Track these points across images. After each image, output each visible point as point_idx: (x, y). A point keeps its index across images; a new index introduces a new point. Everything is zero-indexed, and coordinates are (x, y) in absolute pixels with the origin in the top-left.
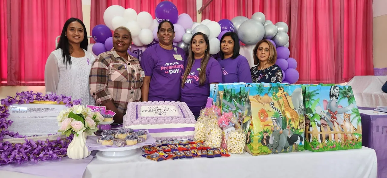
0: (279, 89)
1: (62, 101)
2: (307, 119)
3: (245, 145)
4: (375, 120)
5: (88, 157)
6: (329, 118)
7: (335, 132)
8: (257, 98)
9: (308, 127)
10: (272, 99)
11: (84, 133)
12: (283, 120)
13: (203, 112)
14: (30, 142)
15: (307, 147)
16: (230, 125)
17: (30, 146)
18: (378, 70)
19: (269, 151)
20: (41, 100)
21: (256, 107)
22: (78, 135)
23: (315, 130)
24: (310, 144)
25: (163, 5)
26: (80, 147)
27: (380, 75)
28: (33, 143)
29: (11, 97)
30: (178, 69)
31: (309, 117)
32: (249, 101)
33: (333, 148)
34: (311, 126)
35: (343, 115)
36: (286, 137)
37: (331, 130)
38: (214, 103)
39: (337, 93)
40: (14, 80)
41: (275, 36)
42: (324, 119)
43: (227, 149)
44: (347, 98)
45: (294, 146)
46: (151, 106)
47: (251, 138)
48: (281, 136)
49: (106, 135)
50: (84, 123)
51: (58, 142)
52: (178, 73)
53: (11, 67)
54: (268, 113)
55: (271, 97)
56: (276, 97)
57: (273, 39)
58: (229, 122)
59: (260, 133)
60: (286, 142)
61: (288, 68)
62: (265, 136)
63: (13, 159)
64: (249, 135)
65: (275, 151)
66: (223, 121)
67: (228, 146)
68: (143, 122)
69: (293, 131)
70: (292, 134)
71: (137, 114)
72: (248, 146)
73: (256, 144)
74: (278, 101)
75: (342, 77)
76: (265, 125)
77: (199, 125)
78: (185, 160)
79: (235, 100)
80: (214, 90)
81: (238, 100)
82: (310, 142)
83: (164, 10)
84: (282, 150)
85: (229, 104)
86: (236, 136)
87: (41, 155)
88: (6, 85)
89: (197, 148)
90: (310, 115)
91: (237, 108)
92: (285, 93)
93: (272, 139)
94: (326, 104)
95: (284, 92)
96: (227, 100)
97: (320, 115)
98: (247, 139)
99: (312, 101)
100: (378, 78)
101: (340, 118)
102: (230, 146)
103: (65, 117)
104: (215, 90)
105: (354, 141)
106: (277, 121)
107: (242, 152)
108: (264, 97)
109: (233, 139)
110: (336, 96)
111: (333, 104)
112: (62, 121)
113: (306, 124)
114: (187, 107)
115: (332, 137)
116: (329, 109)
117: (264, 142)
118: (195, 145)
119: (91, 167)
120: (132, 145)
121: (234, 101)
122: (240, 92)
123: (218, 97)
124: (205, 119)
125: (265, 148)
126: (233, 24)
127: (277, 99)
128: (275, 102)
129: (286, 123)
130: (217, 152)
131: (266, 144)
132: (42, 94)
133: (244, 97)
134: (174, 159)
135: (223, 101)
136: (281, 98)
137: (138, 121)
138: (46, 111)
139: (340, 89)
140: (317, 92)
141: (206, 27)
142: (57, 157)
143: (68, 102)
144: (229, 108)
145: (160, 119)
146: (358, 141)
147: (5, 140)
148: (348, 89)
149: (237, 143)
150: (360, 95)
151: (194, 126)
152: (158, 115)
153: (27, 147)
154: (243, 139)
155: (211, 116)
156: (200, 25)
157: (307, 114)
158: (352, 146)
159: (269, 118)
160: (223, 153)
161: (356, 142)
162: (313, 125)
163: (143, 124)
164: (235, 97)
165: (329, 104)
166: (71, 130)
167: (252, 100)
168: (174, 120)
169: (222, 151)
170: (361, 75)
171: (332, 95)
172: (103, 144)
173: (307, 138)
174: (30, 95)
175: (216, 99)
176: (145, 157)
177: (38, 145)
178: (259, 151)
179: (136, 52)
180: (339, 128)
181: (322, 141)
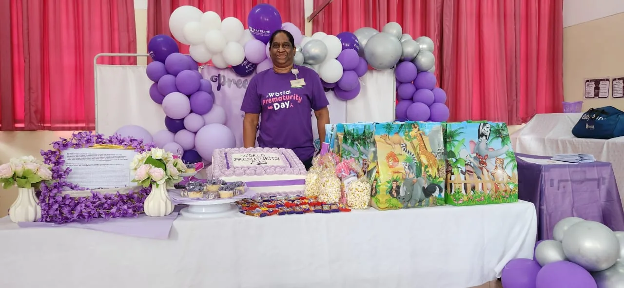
0: (413, 126)
1: (130, 145)
2: (448, 165)
3: (369, 197)
4: (548, 171)
5: (170, 214)
6: (476, 163)
7: (483, 181)
8: (384, 137)
9: (449, 175)
10: (404, 140)
11: (165, 184)
12: (417, 166)
14: (97, 195)
15: (446, 201)
16: (350, 175)
17: (98, 199)
18: (570, 105)
19: (400, 205)
20: (103, 143)
21: (383, 149)
22: (158, 185)
23: (458, 178)
24: (451, 197)
26: (161, 201)
27: (571, 112)
28: (101, 196)
29: (65, 140)
31: (451, 163)
32: (374, 143)
33: (481, 202)
34: (452, 174)
35: (494, 160)
36: (421, 186)
37: (479, 178)
38: (331, 150)
39: (488, 131)
40: (35, 122)
41: (416, 57)
42: (470, 165)
43: (347, 204)
44: (500, 138)
45: (431, 198)
46: (246, 154)
47: (377, 189)
48: (414, 185)
49: (193, 186)
50: (165, 170)
51: (130, 197)
52: (287, 107)
53: (30, 103)
54: (399, 157)
55: (402, 135)
56: (410, 137)
57: (413, 60)
58: (350, 170)
59: (388, 183)
60: (421, 193)
61: (435, 102)
62: (394, 186)
63: (78, 215)
64: (374, 185)
65: (407, 205)
66: (343, 170)
67: (349, 199)
68: (237, 172)
69: (429, 180)
70: (429, 184)
71: (227, 164)
72: (374, 200)
73: (383, 196)
74: (412, 142)
75: (518, 115)
76: (395, 172)
77: (311, 177)
78: (294, 216)
79: (359, 143)
80: (331, 132)
81: (362, 142)
82: (452, 193)
84: (416, 203)
85: (350, 148)
86: (359, 186)
87: (114, 210)
88: (22, 129)
89: (309, 204)
90: (452, 160)
91: (362, 153)
92: (421, 132)
93: (403, 190)
94: (473, 146)
95: (419, 130)
96: (348, 145)
97: (466, 159)
98: (372, 190)
99: (456, 143)
100: (568, 117)
101: (491, 164)
102: (350, 199)
103: (140, 164)
104: (333, 133)
105: (508, 192)
106: (410, 167)
107: (366, 206)
108: (394, 137)
109: (354, 189)
110: (486, 136)
111: (483, 146)
112: (136, 169)
113: (446, 172)
114: (294, 155)
115: (479, 187)
116: (477, 152)
117: (393, 193)
118: (306, 201)
119: (178, 223)
120: (227, 198)
121: (356, 144)
122: (364, 132)
123: (336, 140)
124: (318, 170)
125: (394, 201)
126: (358, 40)
127: (410, 139)
128: (408, 143)
129: (421, 170)
130: (334, 207)
131: (395, 196)
132: (103, 135)
133: (369, 138)
134: (280, 214)
135: (343, 146)
136: (415, 138)
137: (230, 171)
138: (109, 157)
139: (492, 127)
140: (461, 130)
141: (320, 43)
142: (133, 213)
143: (139, 147)
144: (350, 154)
145: (259, 169)
146: (513, 192)
147: (64, 193)
148: (502, 127)
149: (360, 195)
150: (542, 141)
151: (304, 179)
152: (255, 165)
153: (94, 201)
154: (367, 189)
155: (327, 163)
156: (313, 40)
157: (449, 159)
158: (505, 199)
159: (399, 163)
160: (342, 208)
161: (510, 194)
162: (456, 172)
163: (237, 175)
164: (358, 139)
165: (477, 146)
166: (149, 180)
167: (379, 141)
168: (277, 170)
169: (341, 206)
170: (546, 112)
171: (481, 135)
172: (190, 197)
173: (449, 189)
174: (89, 137)
175: (333, 145)
176: (244, 213)
177: (106, 199)
178: (387, 205)
179: (215, 79)
180: (489, 176)
181: (466, 192)
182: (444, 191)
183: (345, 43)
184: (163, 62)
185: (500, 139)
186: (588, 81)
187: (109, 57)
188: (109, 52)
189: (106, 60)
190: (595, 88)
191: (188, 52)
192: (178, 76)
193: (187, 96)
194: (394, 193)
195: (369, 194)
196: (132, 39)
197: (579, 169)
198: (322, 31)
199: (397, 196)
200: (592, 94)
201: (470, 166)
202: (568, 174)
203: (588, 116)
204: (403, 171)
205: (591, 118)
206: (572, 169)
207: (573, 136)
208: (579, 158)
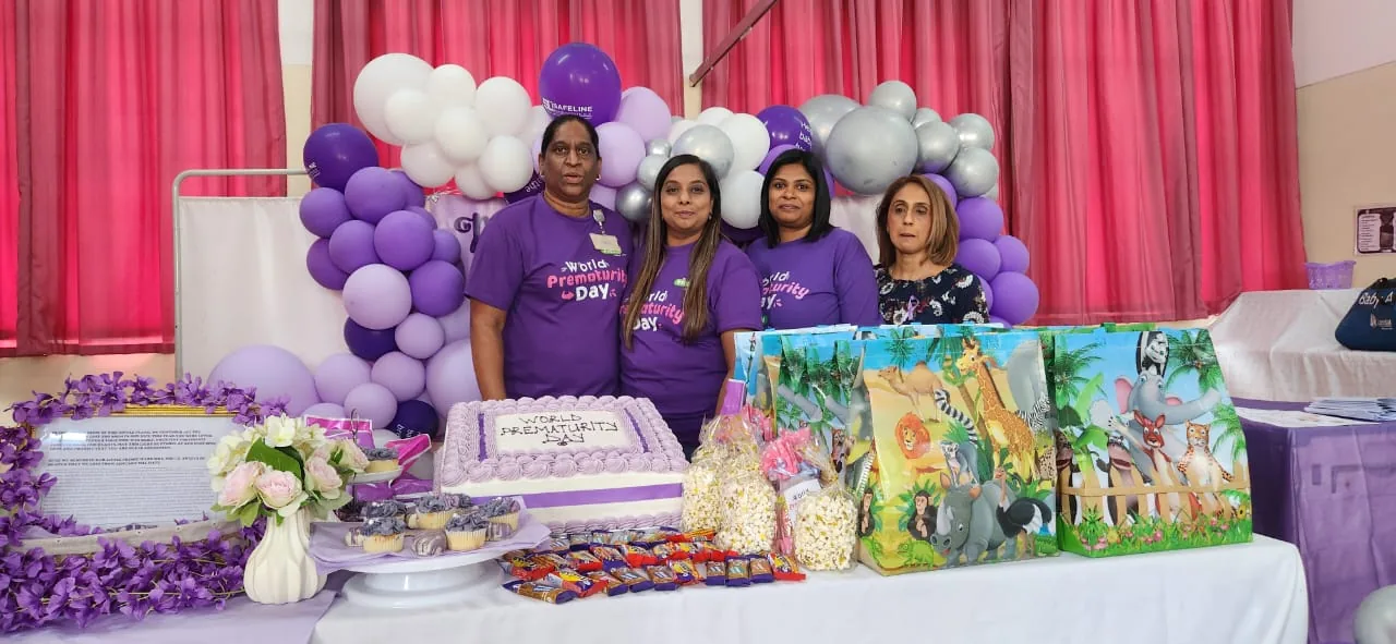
0: (964, 344)
1: (222, 405)
2: (1061, 444)
3: (853, 539)
4: (1306, 443)
5: (316, 594)
6: (1138, 441)
7: (1157, 489)
8: (890, 376)
9: (1066, 472)
10: (943, 381)
11: (302, 513)
12: (979, 450)
13: (710, 430)
14: (116, 548)
15: (1062, 543)
16: (802, 474)
17: (116, 563)
18: (1323, 269)
19: (939, 559)
20: (151, 403)
21: (887, 408)
22: (280, 520)
23: (1090, 483)
24: (1075, 533)
25: (566, 57)
26: (290, 562)
27: (1329, 287)
28: (128, 553)
29: (47, 397)
30: (607, 285)
31: (1069, 440)
32: (862, 390)
33: (1154, 545)
34: (1075, 469)
35: (1182, 428)
36: (991, 507)
37: (1146, 479)
38: (750, 399)
39: (1162, 353)
40: (41, 335)
41: (952, 162)
42: (1120, 445)
43: (794, 557)
44: (1195, 370)
45: (1020, 538)
46: (531, 416)
47: (875, 516)
48: (974, 505)
49: (377, 519)
50: (303, 477)
51: (212, 548)
52: (604, 297)
53: (30, 292)
54: (931, 428)
56: (956, 372)
57: (946, 171)
58: (798, 460)
59: (904, 498)
60: (994, 523)
61: (1002, 270)
62: (921, 508)
63: (58, 610)
64: (867, 504)
65: (958, 558)
66: (780, 460)
67: (798, 544)
68: (504, 469)
69: (1014, 488)
70: (1014, 499)
71: (482, 444)
72: (866, 544)
73: (890, 536)
74: (961, 386)
75: (1199, 297)
76: (920, 471)
77: (698, 478)
78: (651, 598)
79: (820, 386)
80: (749, 353)
81: (830, 387)
82: (1077, 523)
83: (571, 76)
84: (980, 553)
85: (799, 400)
86: (825, 509)
87: (157, 592)
88: (10, 354)
89: (691, 557)
90: (1072, 431)
91: (828, 414)
92: (985, 358)
93: (946, 516)
94: (1124, 392)
95: (980, 354)
96: (793, 388)
98: (860, 518)
99: (1079, 385)
100: (1323, 299)
101: (1175, 439)
102: (803, 544)
103: (236, 461)
104: (754, 354)
106: (962, 455)
107: (845, 564)
108: (916, 375)
109: (812, 519)
110: (1158, 365)
111: (1150, 392)
112: (224, 474)
113: (1058, 463)
115: (1148, 507)
116: (1137, 408)
117: (919, 527)
118: (684, 547)
119: (330, 629)
120: (468, 551)
121: (815, 389)
122: (835, 360)
123: (762, 376)
124: (718, 455)
125: (922, 550)
126: (807, 124)
127: (958, 378)
128: (953, 389)
129: (990, 462)
130: (759, 567)
131: (925, 534)
132: (152, 381)
133: (849, 376)
134: (613, 593)
135: (779, 390)
137: (485, 467)
138: (166, 440)
139: (1171, 340)
140: (1093, 352)
141: (717, 133)
142: (210, 598)
143: (244, 409)
144: (799, 414)
145: (563, 459)
146: (1240, 516)
147: (28, 545)
148: (1197, 341)
149: (828, 534)
150: (1263, 358)
151: (679, 482)
152: (554, 446)
153: (107, 566)
154: (846, 518)
155: (739, 443)
156: (698, 127)
157: (1062, 430)
158: (1219, 534)
159: (932, 444)
160: (780, 569)
161: (1231, 522)
162: (1084, 464)
163: (504, 478)
164: (820, 375)
165: (1135, 390)
166: (257, 505)
167: (877, 385)
168: (610, 461)
169: (777, 563)
170: (1265, 288)
171: (1144, 363)
172: (368, 550)
173: (1066, 509)
174: (112, 386)
175: (755, 385)
176: (515, 590)
177: (142, 557)
178: (901, 561)
179: (466, 225)
180: (1170, 472)
181: (1115, 520)
182: (1054, 514)
183: (778, 131)
184: (341, 188)
185: (1195, 374)
186: (1362, 212)
187: (221, 177)
188: (222, 168)
189: (214, 186)
190: (1383, 229)
191: (398, 164)
192: (380, 225)
193: (403, 272)
194: (921, 527)
195: (853, 529)
196: (275, 135)
197: (1383, 437)
198: (724, 106)
199: (929, 535)
200: (1375, 244)
201: (1120, 449)
202: (1357, 452)
203: (1374, 297)
204: (944, 467)
205: (1382, 302)
206: (1365, 438)
207: (1338, 345)
208: (1380, 409)
